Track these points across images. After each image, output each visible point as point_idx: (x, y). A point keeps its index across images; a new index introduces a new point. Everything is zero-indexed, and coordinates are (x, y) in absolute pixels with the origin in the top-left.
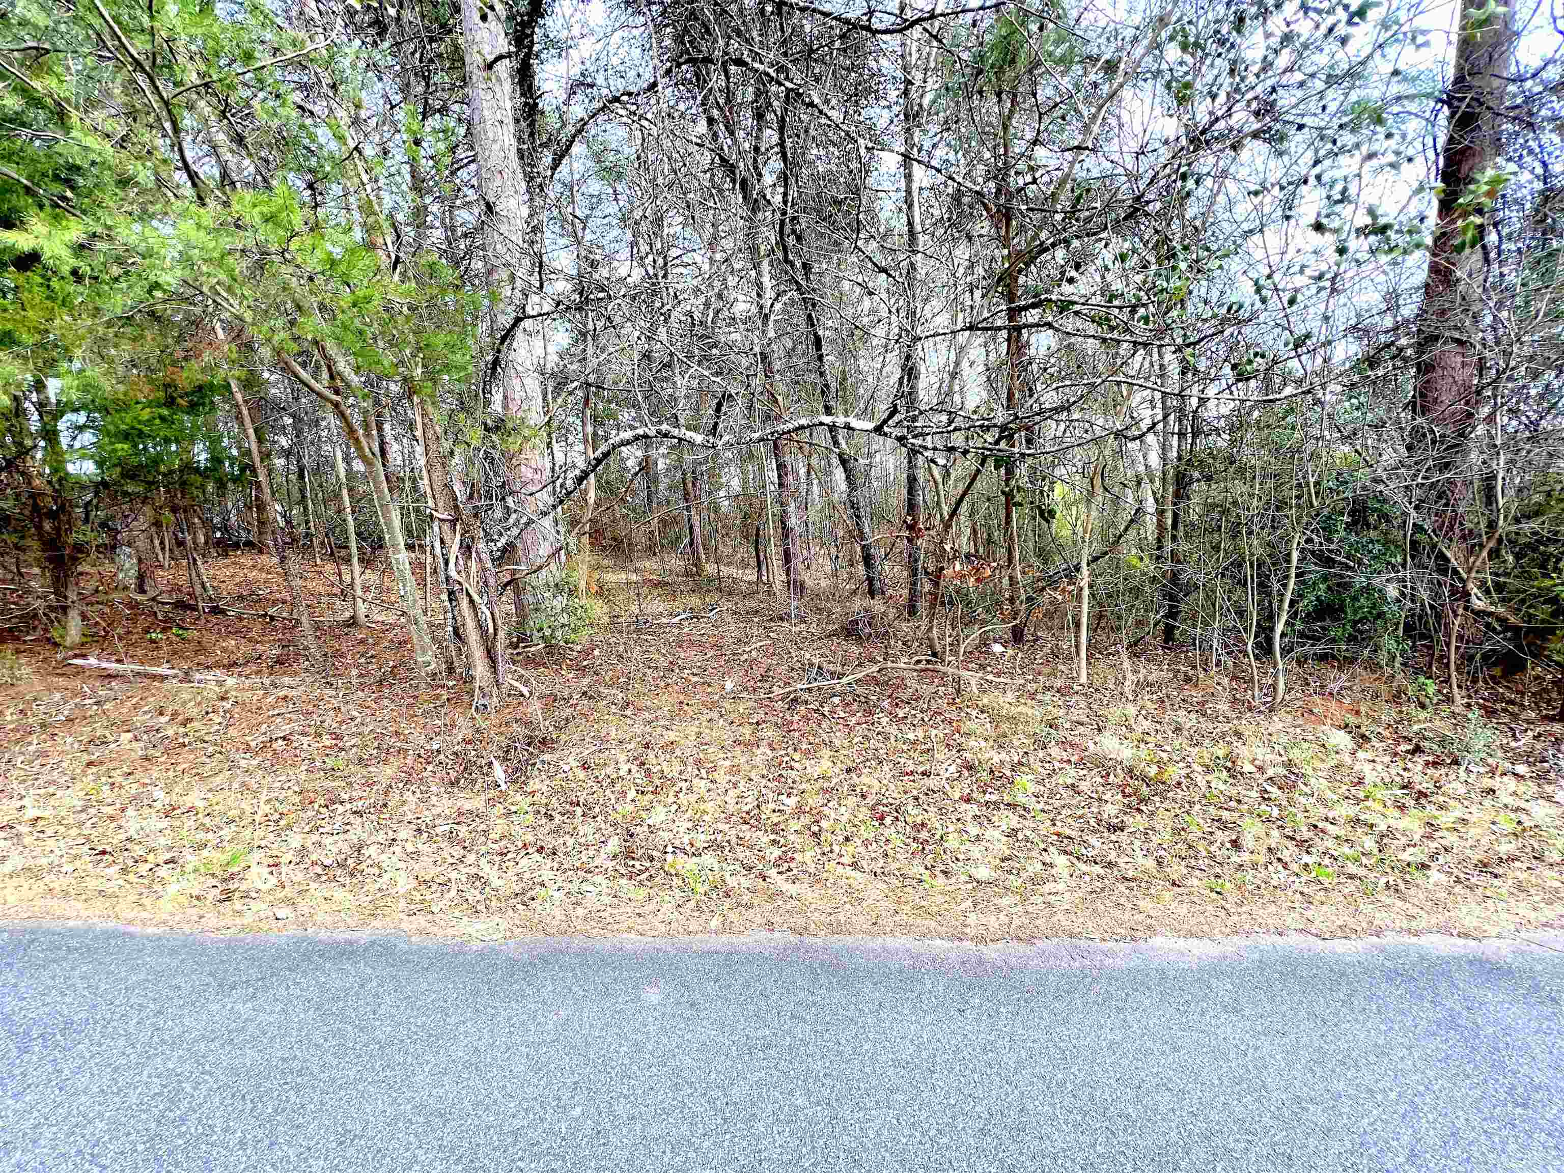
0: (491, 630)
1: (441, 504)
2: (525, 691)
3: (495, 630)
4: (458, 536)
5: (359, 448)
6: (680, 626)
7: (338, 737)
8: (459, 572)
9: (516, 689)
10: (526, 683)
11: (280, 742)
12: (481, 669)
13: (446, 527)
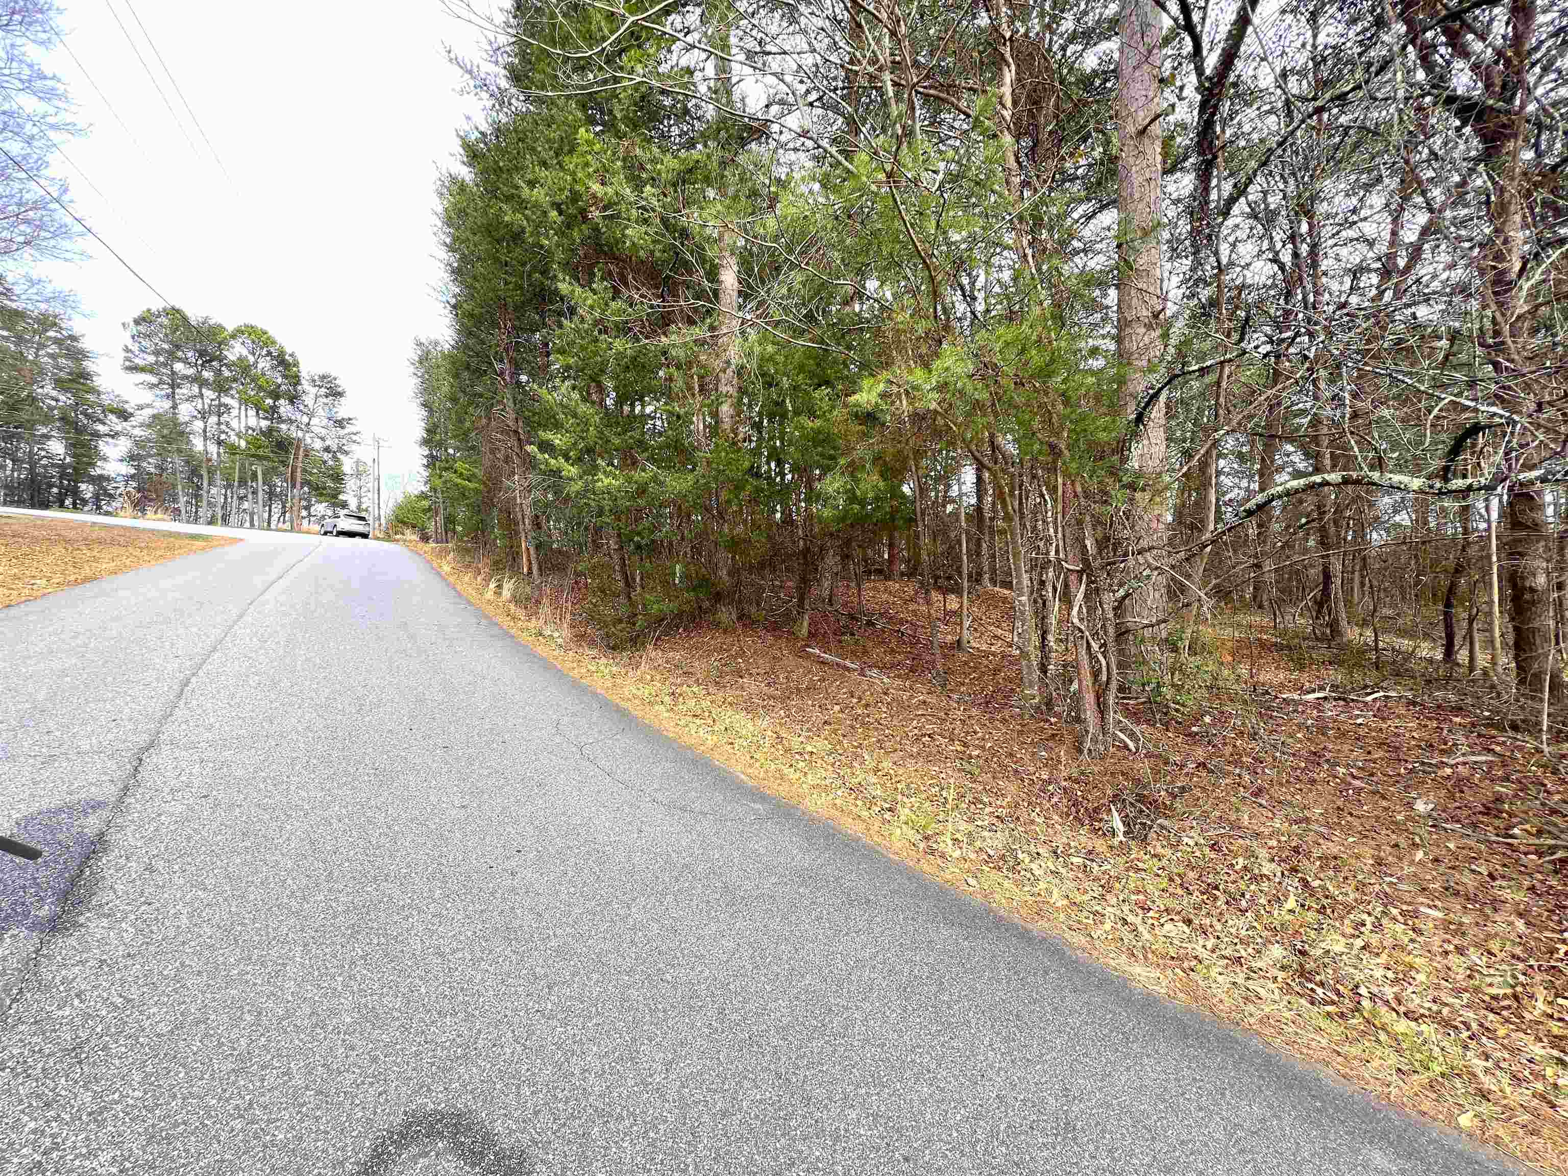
0: (1104, 678)
1: (1070, 556)
2: (1131, 745)
3: (1109, 679)
4: (1083, 586)
5: (1004, 506)
6: (1318, 705)
7: (965, 745)
8: (1081, 620)
9: (1122, 741)
10: (1132, 736)
11: (927, 738)
12: (1090, 714)
13: (1073, 577)
